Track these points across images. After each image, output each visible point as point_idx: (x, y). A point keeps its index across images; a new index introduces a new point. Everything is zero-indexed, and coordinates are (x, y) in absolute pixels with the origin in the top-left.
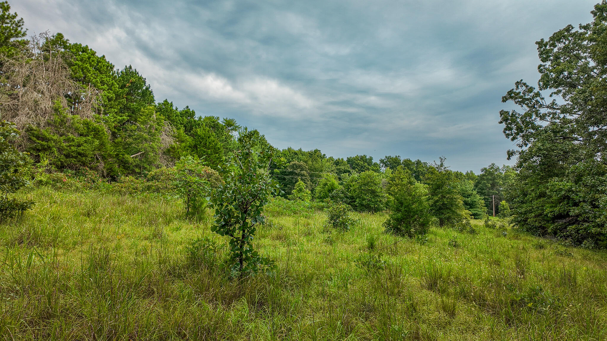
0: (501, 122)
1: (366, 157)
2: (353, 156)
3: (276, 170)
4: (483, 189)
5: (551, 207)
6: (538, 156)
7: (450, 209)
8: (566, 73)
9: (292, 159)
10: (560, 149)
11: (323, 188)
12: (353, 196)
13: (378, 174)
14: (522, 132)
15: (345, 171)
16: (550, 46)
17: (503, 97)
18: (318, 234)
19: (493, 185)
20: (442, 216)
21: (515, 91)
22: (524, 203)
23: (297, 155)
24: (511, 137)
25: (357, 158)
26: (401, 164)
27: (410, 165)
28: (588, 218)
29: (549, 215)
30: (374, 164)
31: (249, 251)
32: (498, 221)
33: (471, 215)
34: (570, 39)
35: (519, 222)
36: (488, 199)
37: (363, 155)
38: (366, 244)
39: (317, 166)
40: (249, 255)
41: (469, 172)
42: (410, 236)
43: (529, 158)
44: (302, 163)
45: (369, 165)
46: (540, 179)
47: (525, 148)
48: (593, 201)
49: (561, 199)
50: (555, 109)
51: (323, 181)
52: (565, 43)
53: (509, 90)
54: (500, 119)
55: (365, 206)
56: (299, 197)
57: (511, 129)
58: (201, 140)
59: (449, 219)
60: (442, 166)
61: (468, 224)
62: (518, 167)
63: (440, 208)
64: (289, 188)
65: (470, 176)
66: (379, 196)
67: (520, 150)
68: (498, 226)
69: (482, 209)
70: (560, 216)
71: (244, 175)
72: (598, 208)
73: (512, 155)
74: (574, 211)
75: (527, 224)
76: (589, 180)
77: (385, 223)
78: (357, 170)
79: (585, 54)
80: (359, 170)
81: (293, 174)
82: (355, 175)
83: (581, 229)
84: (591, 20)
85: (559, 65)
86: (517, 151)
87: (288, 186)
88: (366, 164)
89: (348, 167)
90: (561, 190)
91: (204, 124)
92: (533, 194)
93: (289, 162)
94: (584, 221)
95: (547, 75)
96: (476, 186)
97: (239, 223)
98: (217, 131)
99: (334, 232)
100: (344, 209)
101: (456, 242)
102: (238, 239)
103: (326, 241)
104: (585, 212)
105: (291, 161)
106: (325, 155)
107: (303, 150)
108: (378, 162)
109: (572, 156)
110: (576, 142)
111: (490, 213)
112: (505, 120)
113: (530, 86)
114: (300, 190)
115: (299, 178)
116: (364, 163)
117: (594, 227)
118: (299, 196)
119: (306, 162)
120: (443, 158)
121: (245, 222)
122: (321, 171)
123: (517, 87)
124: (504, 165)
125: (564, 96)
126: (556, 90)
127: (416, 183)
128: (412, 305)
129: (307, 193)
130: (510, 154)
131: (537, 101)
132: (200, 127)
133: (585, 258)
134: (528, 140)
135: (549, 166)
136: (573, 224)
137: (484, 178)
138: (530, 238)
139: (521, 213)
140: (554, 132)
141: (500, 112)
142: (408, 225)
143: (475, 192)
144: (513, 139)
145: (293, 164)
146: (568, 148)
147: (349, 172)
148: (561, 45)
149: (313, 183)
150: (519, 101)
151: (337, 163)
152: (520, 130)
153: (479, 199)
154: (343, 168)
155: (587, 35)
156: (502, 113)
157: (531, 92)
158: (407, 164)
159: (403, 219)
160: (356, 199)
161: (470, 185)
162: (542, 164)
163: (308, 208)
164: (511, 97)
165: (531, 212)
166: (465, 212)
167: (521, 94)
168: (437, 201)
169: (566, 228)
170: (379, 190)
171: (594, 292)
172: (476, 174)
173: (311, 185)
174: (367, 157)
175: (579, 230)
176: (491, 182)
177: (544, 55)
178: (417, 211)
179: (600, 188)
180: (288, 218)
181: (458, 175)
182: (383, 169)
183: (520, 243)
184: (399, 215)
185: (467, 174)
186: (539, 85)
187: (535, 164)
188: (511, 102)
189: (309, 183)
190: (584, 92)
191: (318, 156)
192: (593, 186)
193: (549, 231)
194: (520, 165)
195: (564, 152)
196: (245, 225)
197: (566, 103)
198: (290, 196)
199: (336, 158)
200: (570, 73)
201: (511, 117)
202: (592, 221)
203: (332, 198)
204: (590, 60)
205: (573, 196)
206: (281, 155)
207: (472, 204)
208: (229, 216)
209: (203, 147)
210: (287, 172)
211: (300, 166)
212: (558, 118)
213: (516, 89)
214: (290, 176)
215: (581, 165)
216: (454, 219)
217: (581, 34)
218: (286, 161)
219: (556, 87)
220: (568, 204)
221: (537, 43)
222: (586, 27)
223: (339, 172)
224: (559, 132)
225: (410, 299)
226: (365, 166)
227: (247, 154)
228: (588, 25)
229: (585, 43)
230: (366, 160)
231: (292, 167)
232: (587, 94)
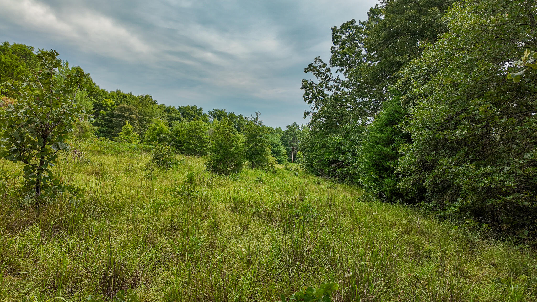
0: (302, 89)
1: (196, 107)
2: (185, 105)
3: (102, 112)
4: (287, 142)
5: (328, 155)
6: (324, 117)
7: (261, 155)
8: (347, 56)
9: (121, 102)
10: (338, 113)
11: (152, 132)
12: (181, 141)
13: (206, 124)
14: (316, 98)
15: (175, 118)
16: (340, 33)
17: (305, 69)
18: (139, 171)
19: (294, 139)
20: (254, 160)
21: (314, 64)
22: (312, 152)
23: (127, 98)
24: (308, 101)
25: (188, 108)
26: (226, 117)
27: (234, 118)
28: (349, 163)
29: (326, 161)
30: (204, 114)
31: (47, 178)
32: (294, 165)
33: (276, 161)
34: (353, 30)
35: (308, 166)
36: (289, 149)
37: (193, 106)
38: (186, 179)
39: (147, 111)
40: (49, 182)
41: (278, 127)
42: (226, 175)
43: (318, 118)
44: (131, 106)
45: (199, 115)
46: (324, 134)
47: (316, 111)
48: (353, 151)
49: (335, 149)
50: (338, 82)
51: (152, 125)
52: (349, 33)
53: (310, 64)
54: (301, 86)
55: (191, 150)
56: (126, 140)
57: (308, 95)
58: (6, 69)
59: (259, 162)
60: (257, 120)
61: (273, 167)
62: (310, 125)
63: (253, 154)
64: (115, 130)
65: (278, 131)
66: (205, 142)
67: (313, 112)
68: (293, 169)
69: (284, 158)
70: (333, 162)
71: (43, 96)
72: (356, 156)
73: (307, 115)
74: (342, 158)
75: (312, 168)
76: (352, 136)
77: (206, 163)
78: (188, 119)
79: (361, 44)
80: (189, 119)
81: (120, 117)
82: (186, 123)
83: (345, 171)
84: (366, 19)
85: (344, 49)
86: (311, 112)
87: (114, 128)
88: (196, 114)
89: (179, 115)
90: (335, 142)
91: (11, 51)
92: (318, 145)
93: (117, 105)
94: (347, 165)
95: (335, 55)
96: (282, 139)
97: (37, 149)
98: (29, 61)
99: (157, 170)
100: (169, 150)
101: (261, 179)
102: (34, 166)
103: (147, 177)
104: (348, 158)
105: (119, 104)
106: (156, 101)
107: (134, 94)
108: (207, 113)
109: (345, 119)
110: (349, 109)
111: (290, 161)
112: (305, 87)
113: (324, 62)
114: (128, 133)
115: (127, 121)
116: (194, 113)
117: (352, 168)
118: (126, 138)
119: (136, 106)
120: (258, 113)
121: (43, 149)
122: (152, 116)
123: (316, 62)
124: (302, 124)
125: (345, 74)
126: (340, 68)
127: (238, 133)
128: (215, 223)
129: (135, 136)
130: (306, 114)
131: (327, 75)
132: (5, 54)
133: (344, 190)
134: (319, 105)
135: (330, 125)
136: (341, 167)
137: (288, 133)
138: (313, 177)
139: (309, 160)
140: (336, 100)
141: (303, 80)
142: (225, 165)
143: (280, 144)
144: (309, 103)
145: (121, 107)
146: (342, 113)
147: (180, 120)
148: (347, 34)
149: (142, 127)
150: (315, 74)
151: (169, 110)
152: (314, 95)
153: (283, 149)
154: (174, 116)
155: (363, 30)
156: (304, 81)
157: (324, 67)
158: (232, 117)
159: (222, 160)
160: (184, 143)
161: (277, 139)
162: (326, 123)
163: (134, 149)
164: (311, 70)
165: (315, 158)
166: (271, 158)
167: (318, 68)
168: (251, 148)
169: (335, 170)
170: (205, 137)
171: (344, 209)
172: (283, 130)
173: (140, 129)
174: (198, 108)
175: (343, 172)
176: (292, 136)
177: (336, 40)
178: (233, 153)
179: (358, 142)
180: (110, 157)
181: (270, 129)
182: (211, 120)
183: (305, 181)
184: (218, 156)
185: (277, 128)
186: (330, 62)
187: (322, 123)
188: (310, 73)
189: (138, 127)
190: (357, 71)
191: (148, 101)
192: (355, 141)
193: (326, 172)
194: (312, 124)
195: (340, 116)
196: (44, 151)
197: (345, 79)
198: (116, 138)
199: (167, 105)
200: (350, 56)
201: (309, 85)
202: (351, 165)
203: (161, 141)
204: (363, 49)
205: (342, 147)
206: (108, 96)
207: (278, 153)
208: (21, 139)
209: (9, 77)
210: (114, 114)
211: (129, 110)
212: (340, 90)
213: (315, 64)
214: (118, 119)
215: (349, 126)
216: (263, 163)
217: (360, 28)
218: (113, 103)
219: (341, 66)
220: (338, 153)
221: (332, 29)
222: (363, 24)
223: (170, 119)
224: (339, 101)
225: (213, 218)
226: (195, 116)
227: (48, 74)
228: (365, 22)
229: (361, 35)
230: (197, 110)
231: (121, 109)
232: (358, 73)
